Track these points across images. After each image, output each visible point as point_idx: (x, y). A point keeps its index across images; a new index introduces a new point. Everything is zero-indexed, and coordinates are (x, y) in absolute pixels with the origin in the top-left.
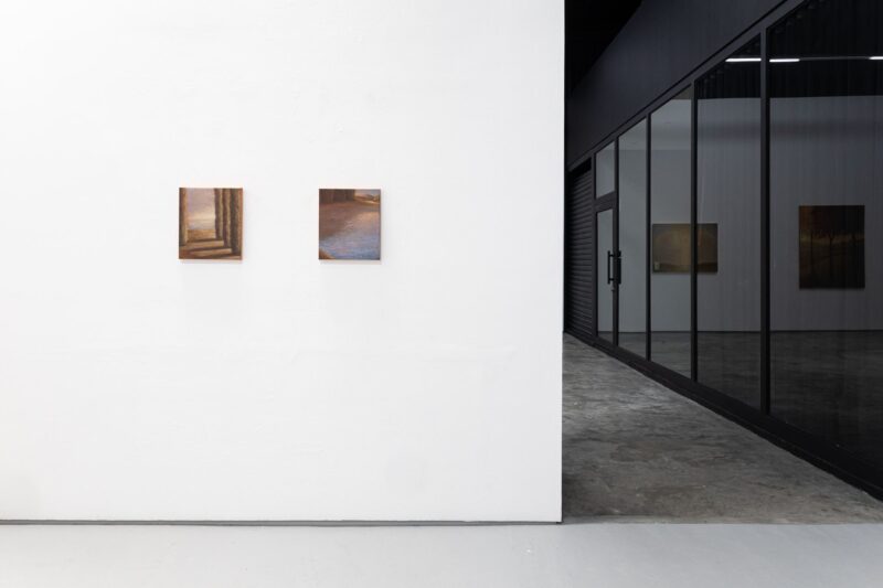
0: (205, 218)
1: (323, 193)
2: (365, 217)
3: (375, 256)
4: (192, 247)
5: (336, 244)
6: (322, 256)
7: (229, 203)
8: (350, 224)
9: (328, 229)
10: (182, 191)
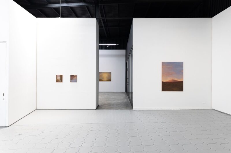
0: (59, 78)
1: (71, 75)
2: (75, 78)
3: (76, 82)
4: (57, 81)
5: (72, 81)
6: (71, 82)
7: (61, 76)
8: (74, 79)
9: (71, 79)
10: (56, 75)
